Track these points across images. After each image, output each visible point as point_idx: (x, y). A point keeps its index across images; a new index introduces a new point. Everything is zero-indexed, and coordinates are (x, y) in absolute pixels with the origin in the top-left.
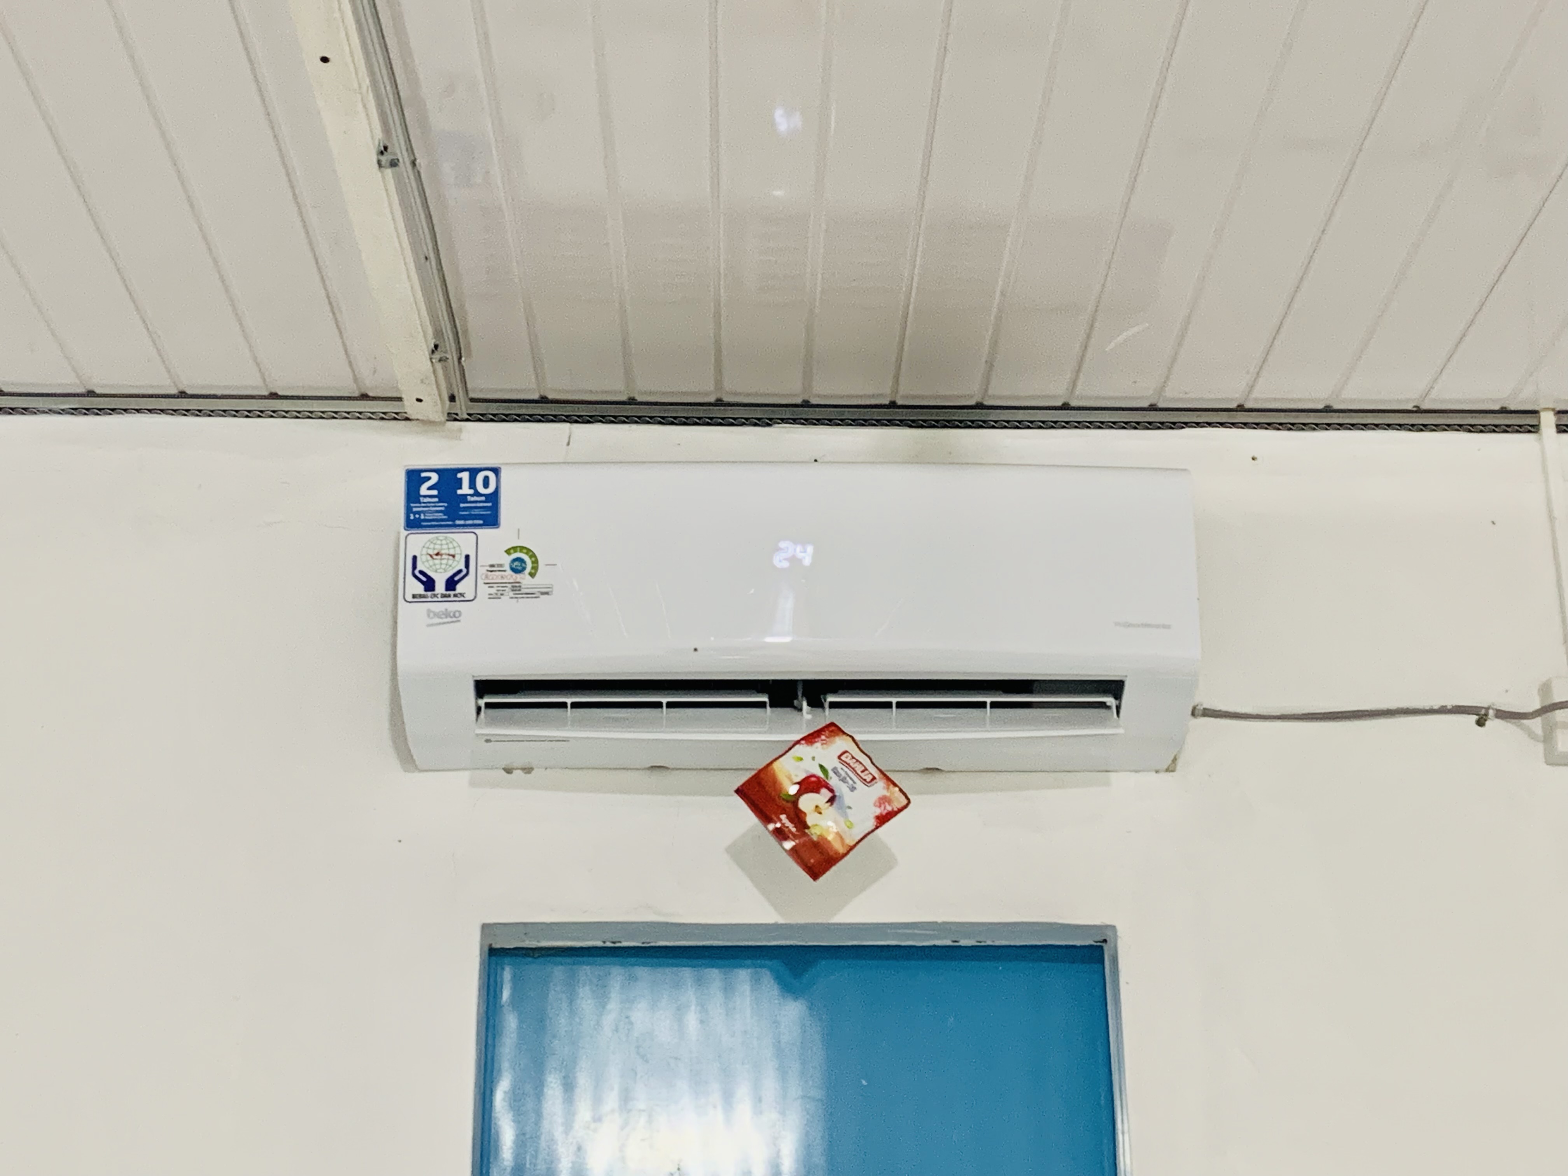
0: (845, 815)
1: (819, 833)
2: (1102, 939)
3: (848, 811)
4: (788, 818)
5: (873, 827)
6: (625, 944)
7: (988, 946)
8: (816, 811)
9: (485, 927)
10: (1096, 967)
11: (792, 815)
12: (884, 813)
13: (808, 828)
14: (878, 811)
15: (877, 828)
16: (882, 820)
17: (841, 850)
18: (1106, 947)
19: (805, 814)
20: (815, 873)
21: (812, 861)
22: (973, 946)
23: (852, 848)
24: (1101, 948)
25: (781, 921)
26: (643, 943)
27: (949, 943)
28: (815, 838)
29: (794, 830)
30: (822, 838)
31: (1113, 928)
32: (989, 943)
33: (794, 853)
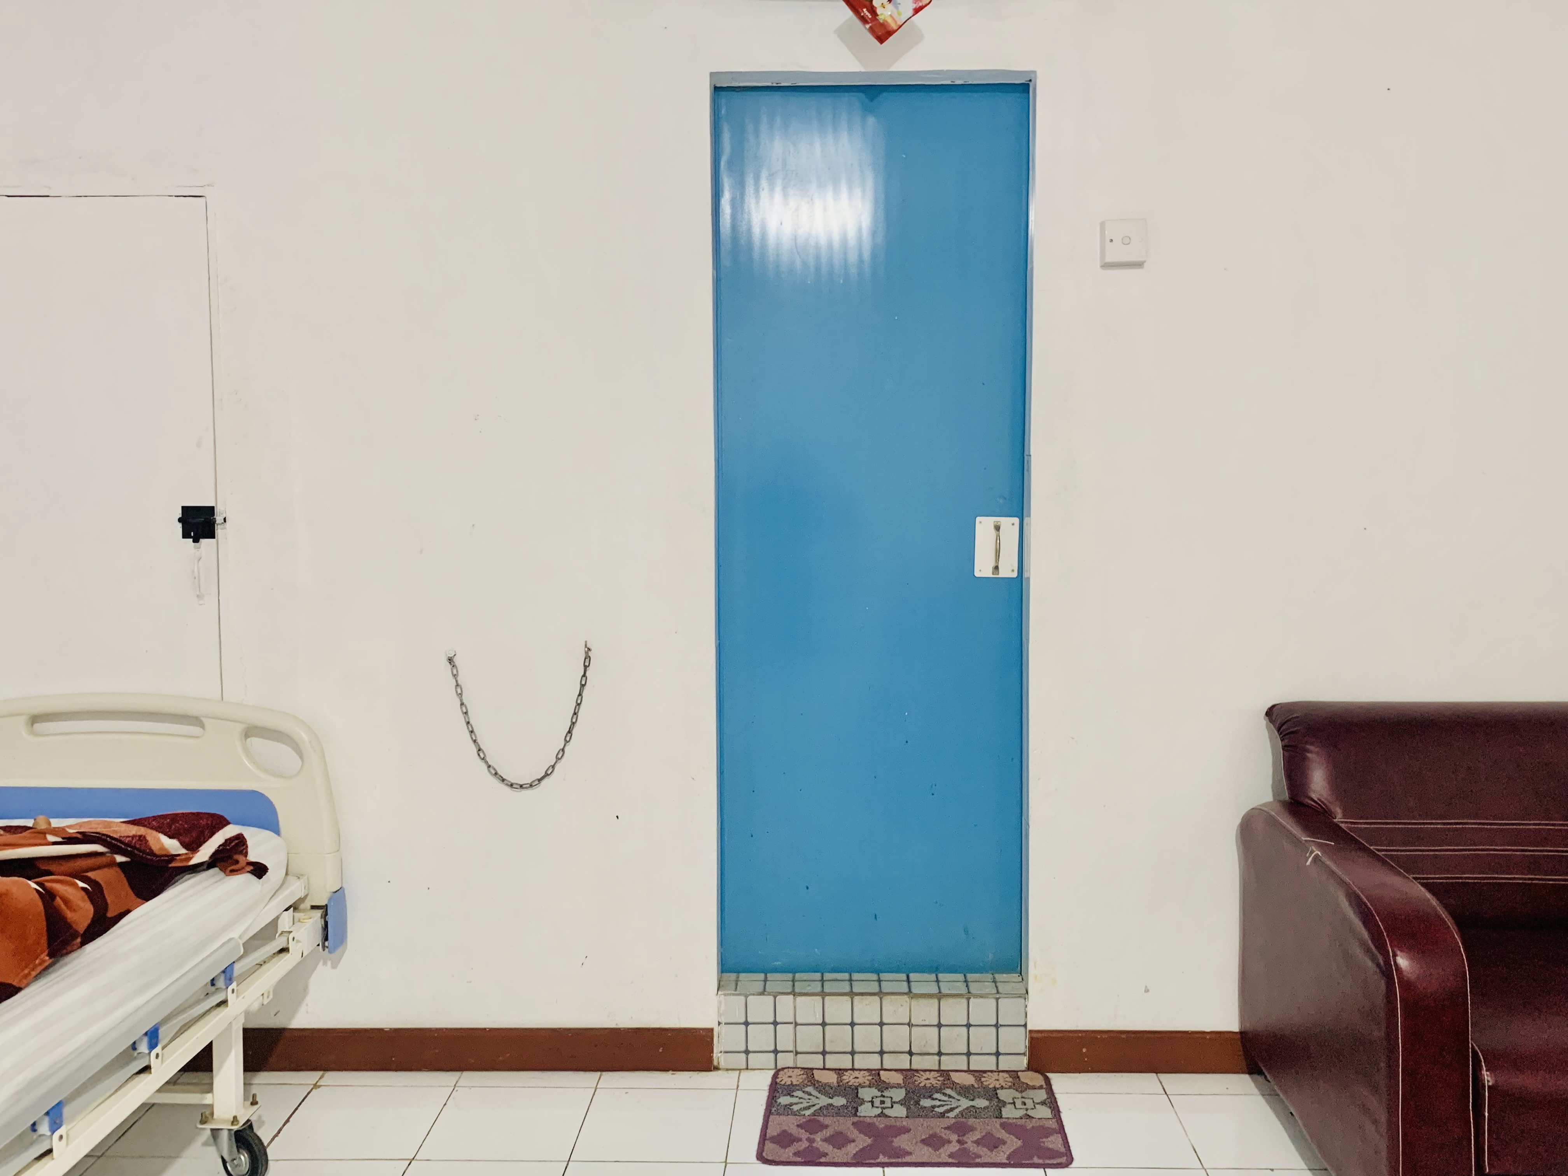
0: (897, 8)
1: (883, 18)
2: (1029, 79)
3: (899, 5)
4: (868, 10)
5: (912, 15)
6: (783, 84)
7: (971, 84)
8: (882, 6)
9: (712, 74)
10: (1026, 95)
11: (870, 9)
12: (918, 7)
13: (878, 15)
14: (914, 6)
15: (914, 15)
16: (917, 11)
17: (895, 27)
18: (1031, 84)
19: (876, 8)
20: (881, 39)
21: (880, 34)
22: (962, 85)
23: (900, 27)
24: (1028, 84)
25: (863, 70)
26: (792, 84)
27: (949, 82)
28: (881, 21)
29: (870, 17)
30: (885, 21)
31: (1034, 72)
32: (970, 83)
33: (872, 30)
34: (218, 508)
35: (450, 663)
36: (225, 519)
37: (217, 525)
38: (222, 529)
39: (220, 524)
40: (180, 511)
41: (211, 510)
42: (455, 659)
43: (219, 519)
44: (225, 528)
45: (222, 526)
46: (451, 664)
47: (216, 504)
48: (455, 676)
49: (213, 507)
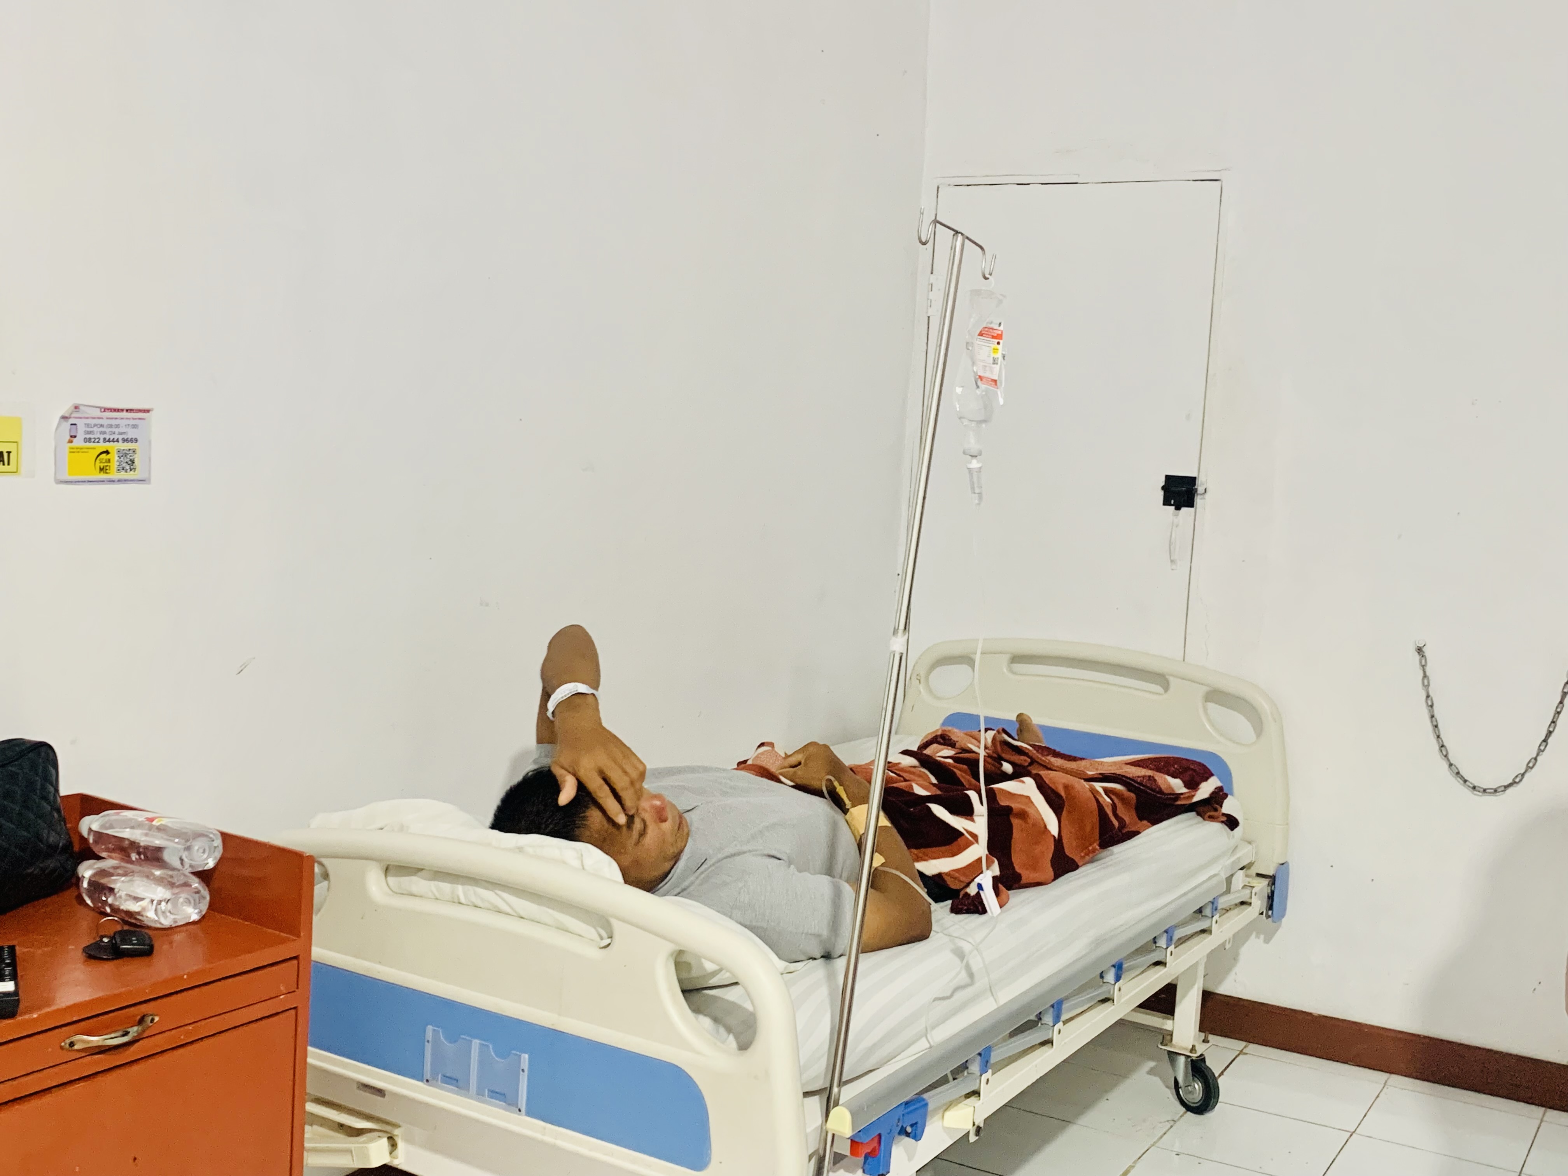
34: (1200, 479)
35: (1418, 653)
36: (1205, 490)
37: (1197, 494)
38: (1201, 499)
39: (1201, 494)
40: (1163, 479)
41: (1192, 481)
42: (1424, 649)
43: (1200, 489)
44: (1204, 499)
45: (1202, 496)
46: (1420, 655)
47: (1199, 475)
48: (1423, 667)
49: (1195, 478)
